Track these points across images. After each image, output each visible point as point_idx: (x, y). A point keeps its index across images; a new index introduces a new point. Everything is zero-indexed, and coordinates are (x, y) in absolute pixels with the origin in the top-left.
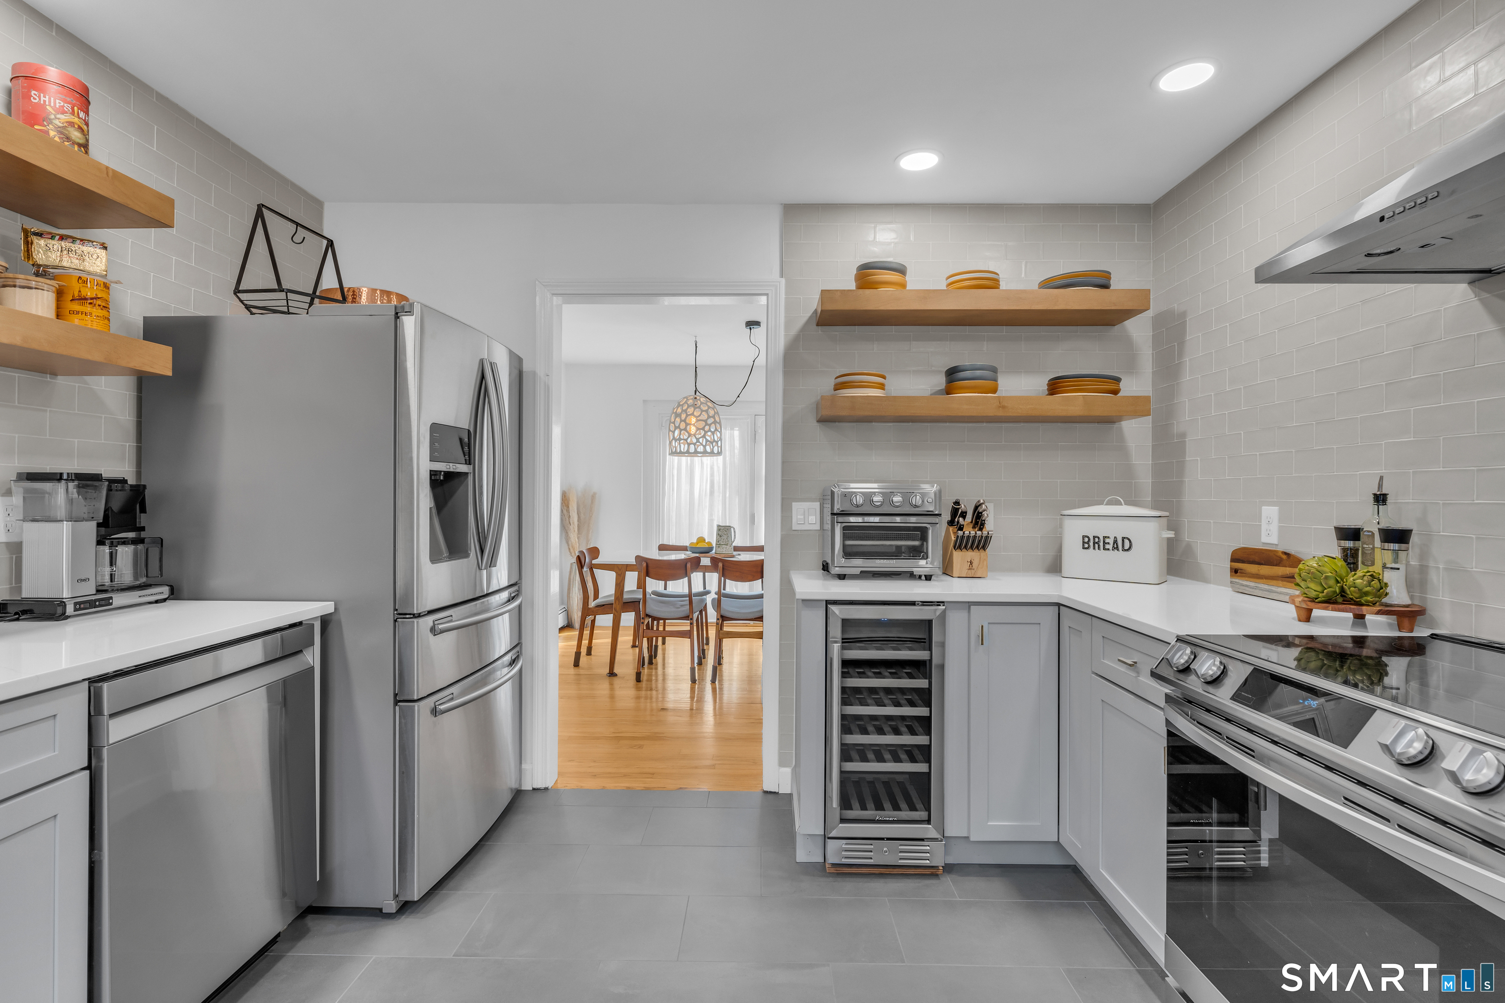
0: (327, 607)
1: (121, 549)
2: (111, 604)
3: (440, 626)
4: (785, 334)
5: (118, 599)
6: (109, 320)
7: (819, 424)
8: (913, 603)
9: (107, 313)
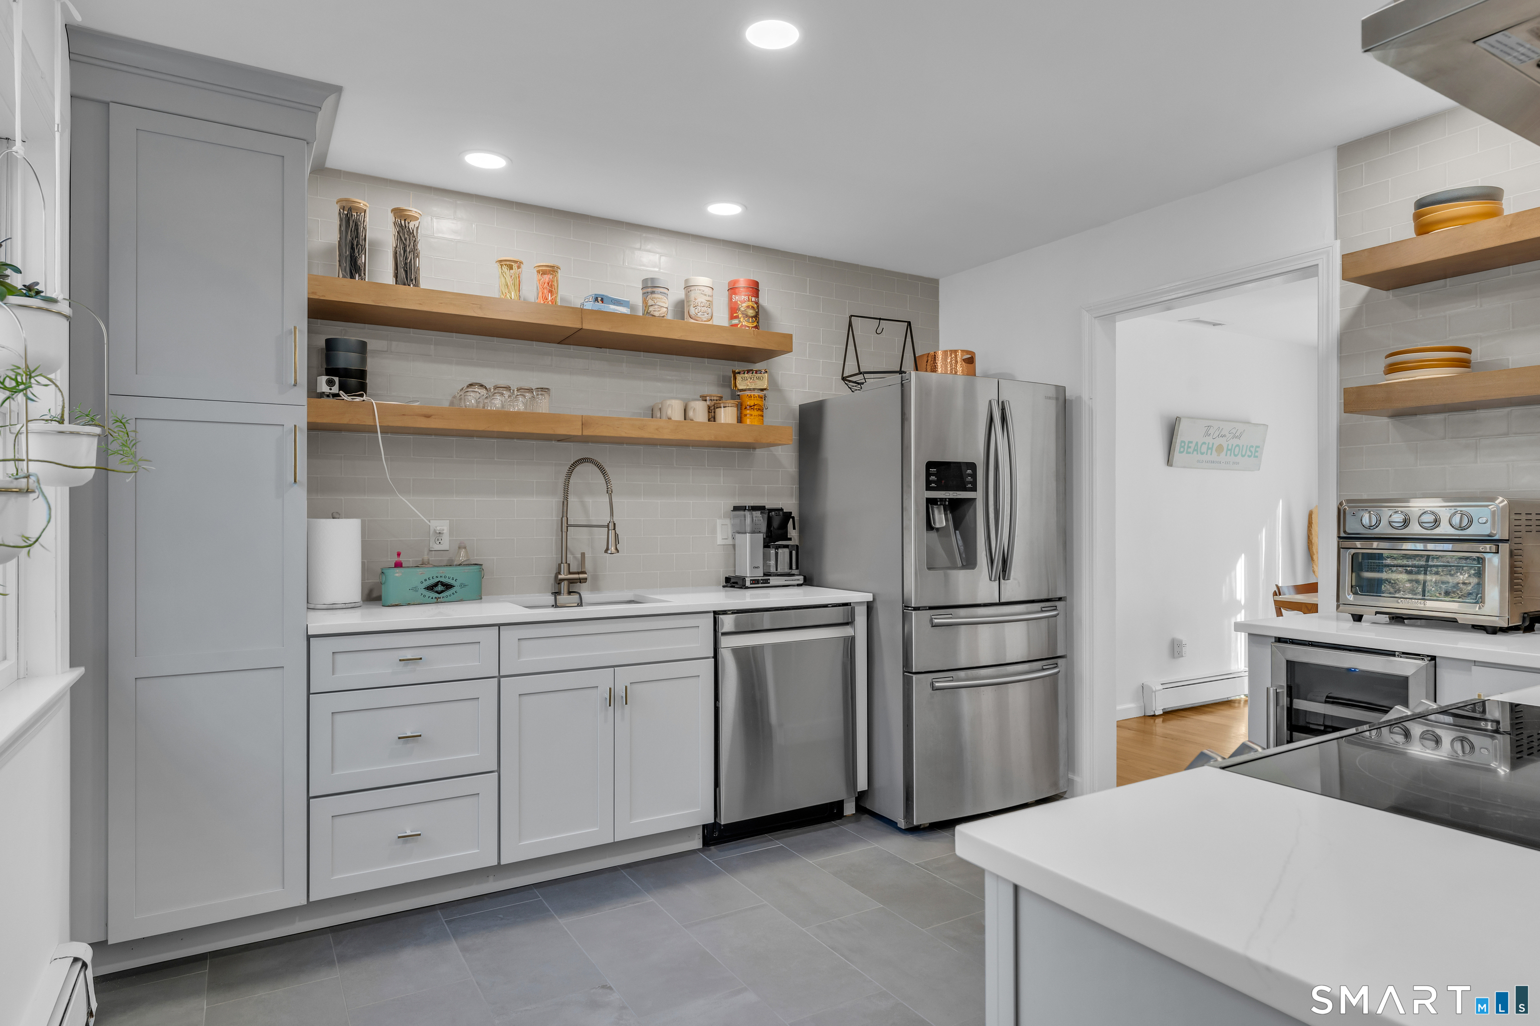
0: (869, 597)
1: (780, 551)
2: (769, 583)
3: (936, 621)
4: (1341, 310)
5: (774, 581)
6: (763, 416)
7: (1391, 420)
8: (1392, 654)
9: (761, 412)
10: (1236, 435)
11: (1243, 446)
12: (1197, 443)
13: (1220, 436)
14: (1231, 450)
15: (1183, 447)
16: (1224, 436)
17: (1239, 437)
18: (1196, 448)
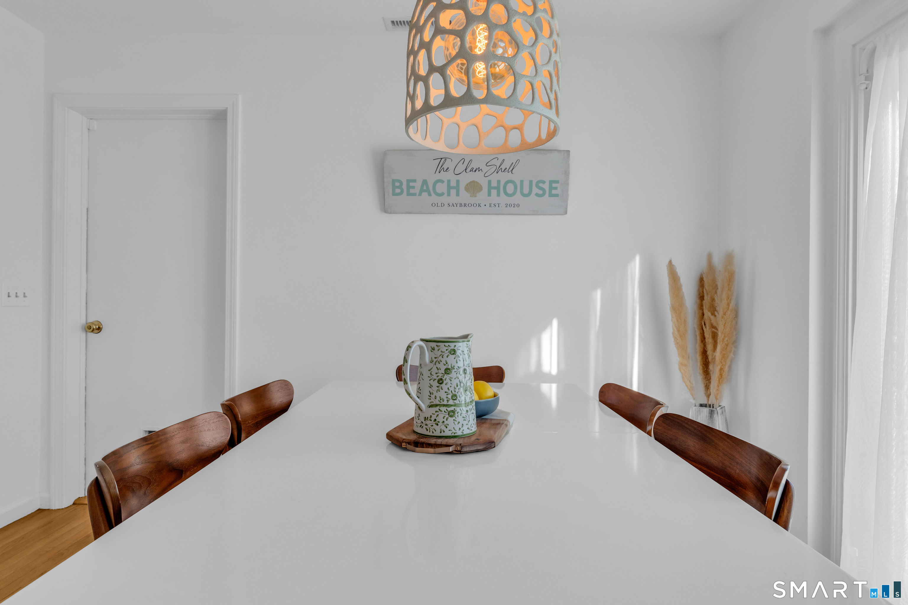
10: (503, 167)
11: (522, 182)
12: (425, 182)
13: (468, 170)
14: (498, 188)
15: (400, 187)
16: (479, 169)
17: (511, 169)
18: (425, 188)
